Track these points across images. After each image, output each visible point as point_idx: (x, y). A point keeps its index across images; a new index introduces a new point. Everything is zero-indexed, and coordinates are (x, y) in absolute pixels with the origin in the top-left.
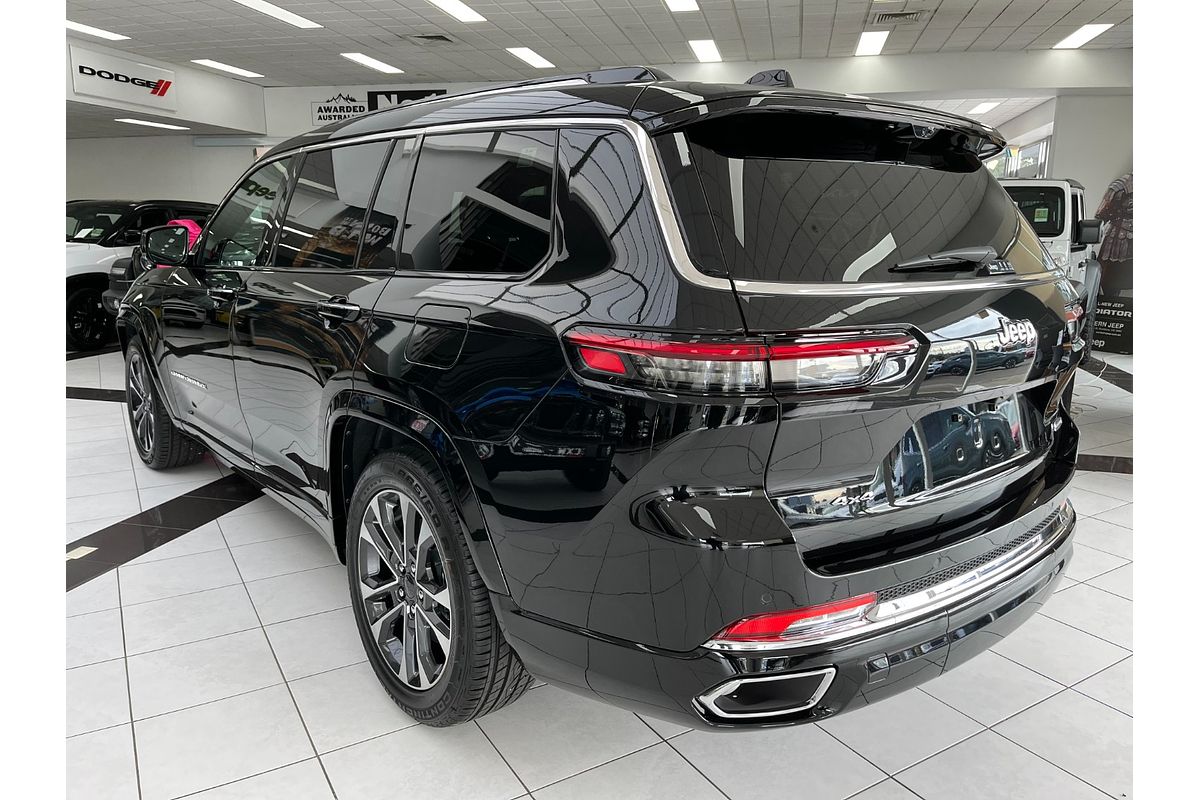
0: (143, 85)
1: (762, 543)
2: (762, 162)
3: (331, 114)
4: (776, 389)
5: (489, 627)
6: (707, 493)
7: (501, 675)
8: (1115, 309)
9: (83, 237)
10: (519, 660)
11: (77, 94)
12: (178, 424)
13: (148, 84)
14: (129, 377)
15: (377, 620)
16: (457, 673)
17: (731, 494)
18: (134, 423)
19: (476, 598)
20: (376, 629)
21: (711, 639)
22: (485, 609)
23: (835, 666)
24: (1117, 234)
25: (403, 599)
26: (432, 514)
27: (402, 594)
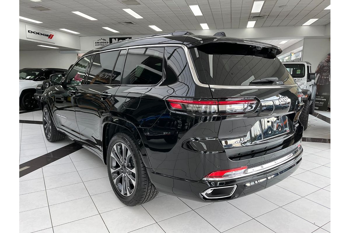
0: (46, 36)
1: (218, 152)
2: (218, 56)
3: (99, 44)
4: (220, 112)
5: (146, 178)
6: (203, 139)
7: (149, 191)
8: (321, 98)
9: (28, 78)
10: (154, 186)
11: (27, 38)
12: (58, 129)
13: (47, 36)
14: (44, 116)
15: (115, 178)
16: (137, 190)
17: (209, 139)
18: (45, 129)
19: (142, 170)
20: (115, 181)
21: (204, 177)
22: (145, 173)
23: (236, 185)
24: (321, 77)
25: (122, 172)
26: (131, 148)
27: (122, 171)
